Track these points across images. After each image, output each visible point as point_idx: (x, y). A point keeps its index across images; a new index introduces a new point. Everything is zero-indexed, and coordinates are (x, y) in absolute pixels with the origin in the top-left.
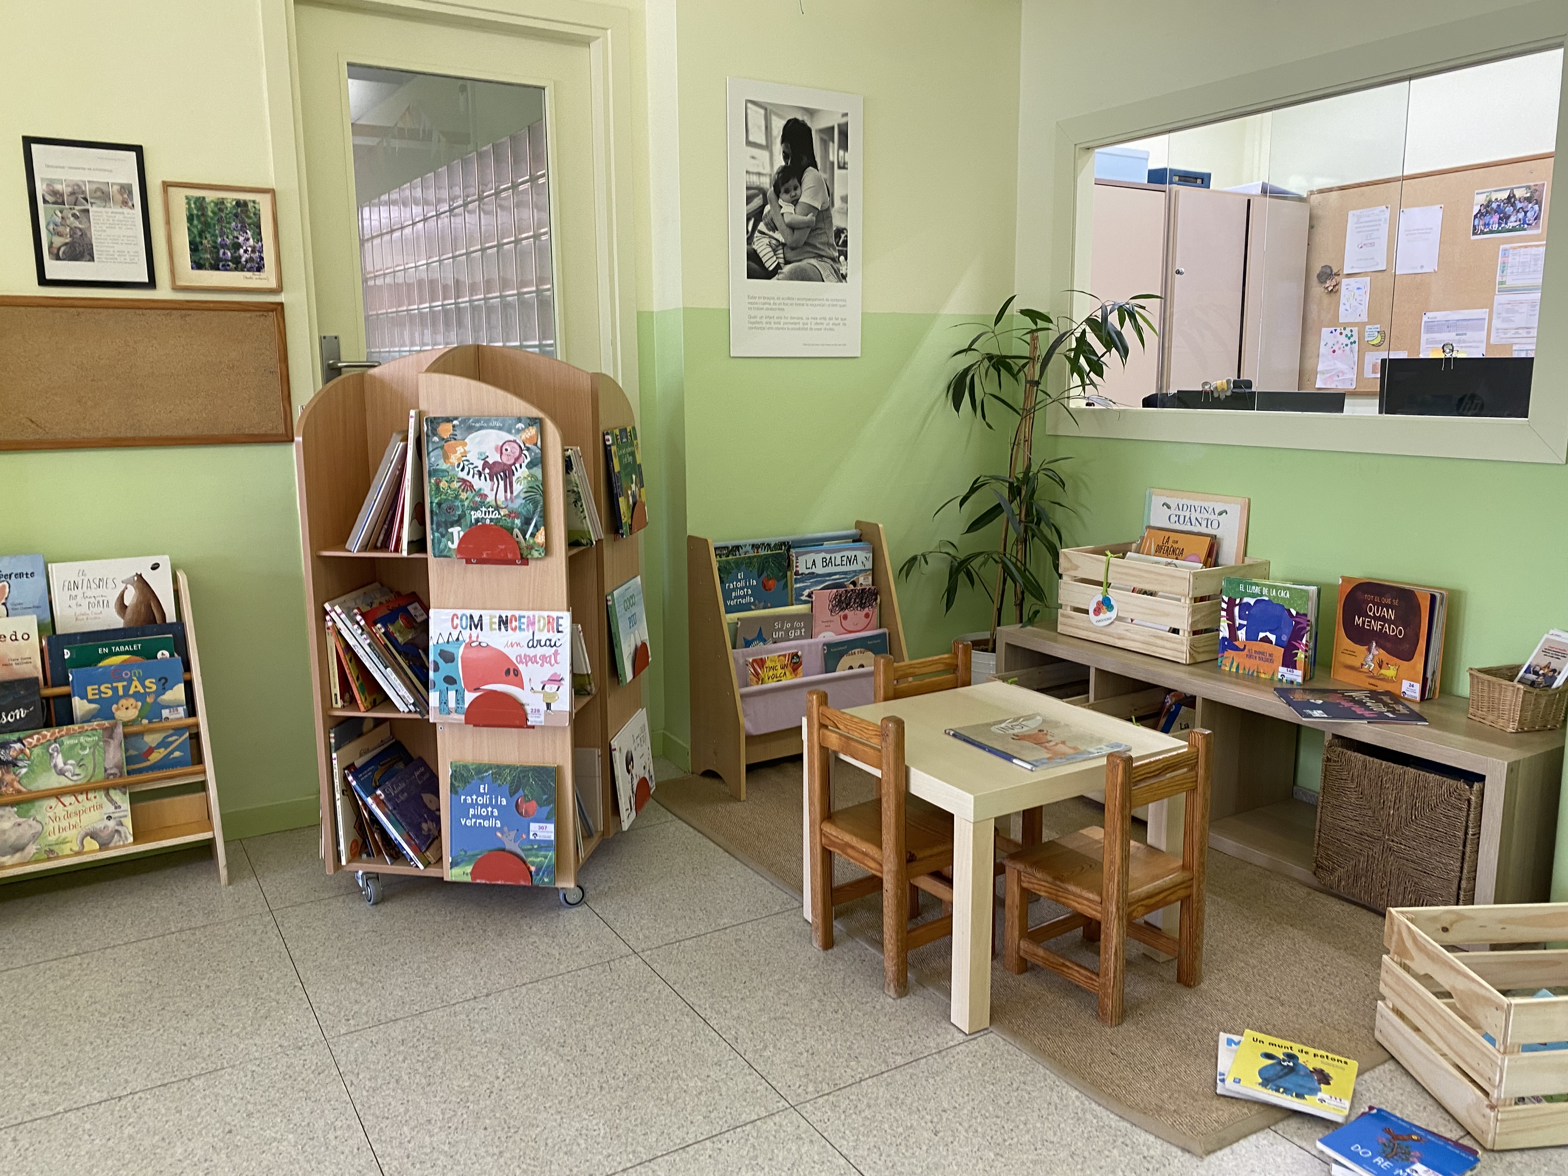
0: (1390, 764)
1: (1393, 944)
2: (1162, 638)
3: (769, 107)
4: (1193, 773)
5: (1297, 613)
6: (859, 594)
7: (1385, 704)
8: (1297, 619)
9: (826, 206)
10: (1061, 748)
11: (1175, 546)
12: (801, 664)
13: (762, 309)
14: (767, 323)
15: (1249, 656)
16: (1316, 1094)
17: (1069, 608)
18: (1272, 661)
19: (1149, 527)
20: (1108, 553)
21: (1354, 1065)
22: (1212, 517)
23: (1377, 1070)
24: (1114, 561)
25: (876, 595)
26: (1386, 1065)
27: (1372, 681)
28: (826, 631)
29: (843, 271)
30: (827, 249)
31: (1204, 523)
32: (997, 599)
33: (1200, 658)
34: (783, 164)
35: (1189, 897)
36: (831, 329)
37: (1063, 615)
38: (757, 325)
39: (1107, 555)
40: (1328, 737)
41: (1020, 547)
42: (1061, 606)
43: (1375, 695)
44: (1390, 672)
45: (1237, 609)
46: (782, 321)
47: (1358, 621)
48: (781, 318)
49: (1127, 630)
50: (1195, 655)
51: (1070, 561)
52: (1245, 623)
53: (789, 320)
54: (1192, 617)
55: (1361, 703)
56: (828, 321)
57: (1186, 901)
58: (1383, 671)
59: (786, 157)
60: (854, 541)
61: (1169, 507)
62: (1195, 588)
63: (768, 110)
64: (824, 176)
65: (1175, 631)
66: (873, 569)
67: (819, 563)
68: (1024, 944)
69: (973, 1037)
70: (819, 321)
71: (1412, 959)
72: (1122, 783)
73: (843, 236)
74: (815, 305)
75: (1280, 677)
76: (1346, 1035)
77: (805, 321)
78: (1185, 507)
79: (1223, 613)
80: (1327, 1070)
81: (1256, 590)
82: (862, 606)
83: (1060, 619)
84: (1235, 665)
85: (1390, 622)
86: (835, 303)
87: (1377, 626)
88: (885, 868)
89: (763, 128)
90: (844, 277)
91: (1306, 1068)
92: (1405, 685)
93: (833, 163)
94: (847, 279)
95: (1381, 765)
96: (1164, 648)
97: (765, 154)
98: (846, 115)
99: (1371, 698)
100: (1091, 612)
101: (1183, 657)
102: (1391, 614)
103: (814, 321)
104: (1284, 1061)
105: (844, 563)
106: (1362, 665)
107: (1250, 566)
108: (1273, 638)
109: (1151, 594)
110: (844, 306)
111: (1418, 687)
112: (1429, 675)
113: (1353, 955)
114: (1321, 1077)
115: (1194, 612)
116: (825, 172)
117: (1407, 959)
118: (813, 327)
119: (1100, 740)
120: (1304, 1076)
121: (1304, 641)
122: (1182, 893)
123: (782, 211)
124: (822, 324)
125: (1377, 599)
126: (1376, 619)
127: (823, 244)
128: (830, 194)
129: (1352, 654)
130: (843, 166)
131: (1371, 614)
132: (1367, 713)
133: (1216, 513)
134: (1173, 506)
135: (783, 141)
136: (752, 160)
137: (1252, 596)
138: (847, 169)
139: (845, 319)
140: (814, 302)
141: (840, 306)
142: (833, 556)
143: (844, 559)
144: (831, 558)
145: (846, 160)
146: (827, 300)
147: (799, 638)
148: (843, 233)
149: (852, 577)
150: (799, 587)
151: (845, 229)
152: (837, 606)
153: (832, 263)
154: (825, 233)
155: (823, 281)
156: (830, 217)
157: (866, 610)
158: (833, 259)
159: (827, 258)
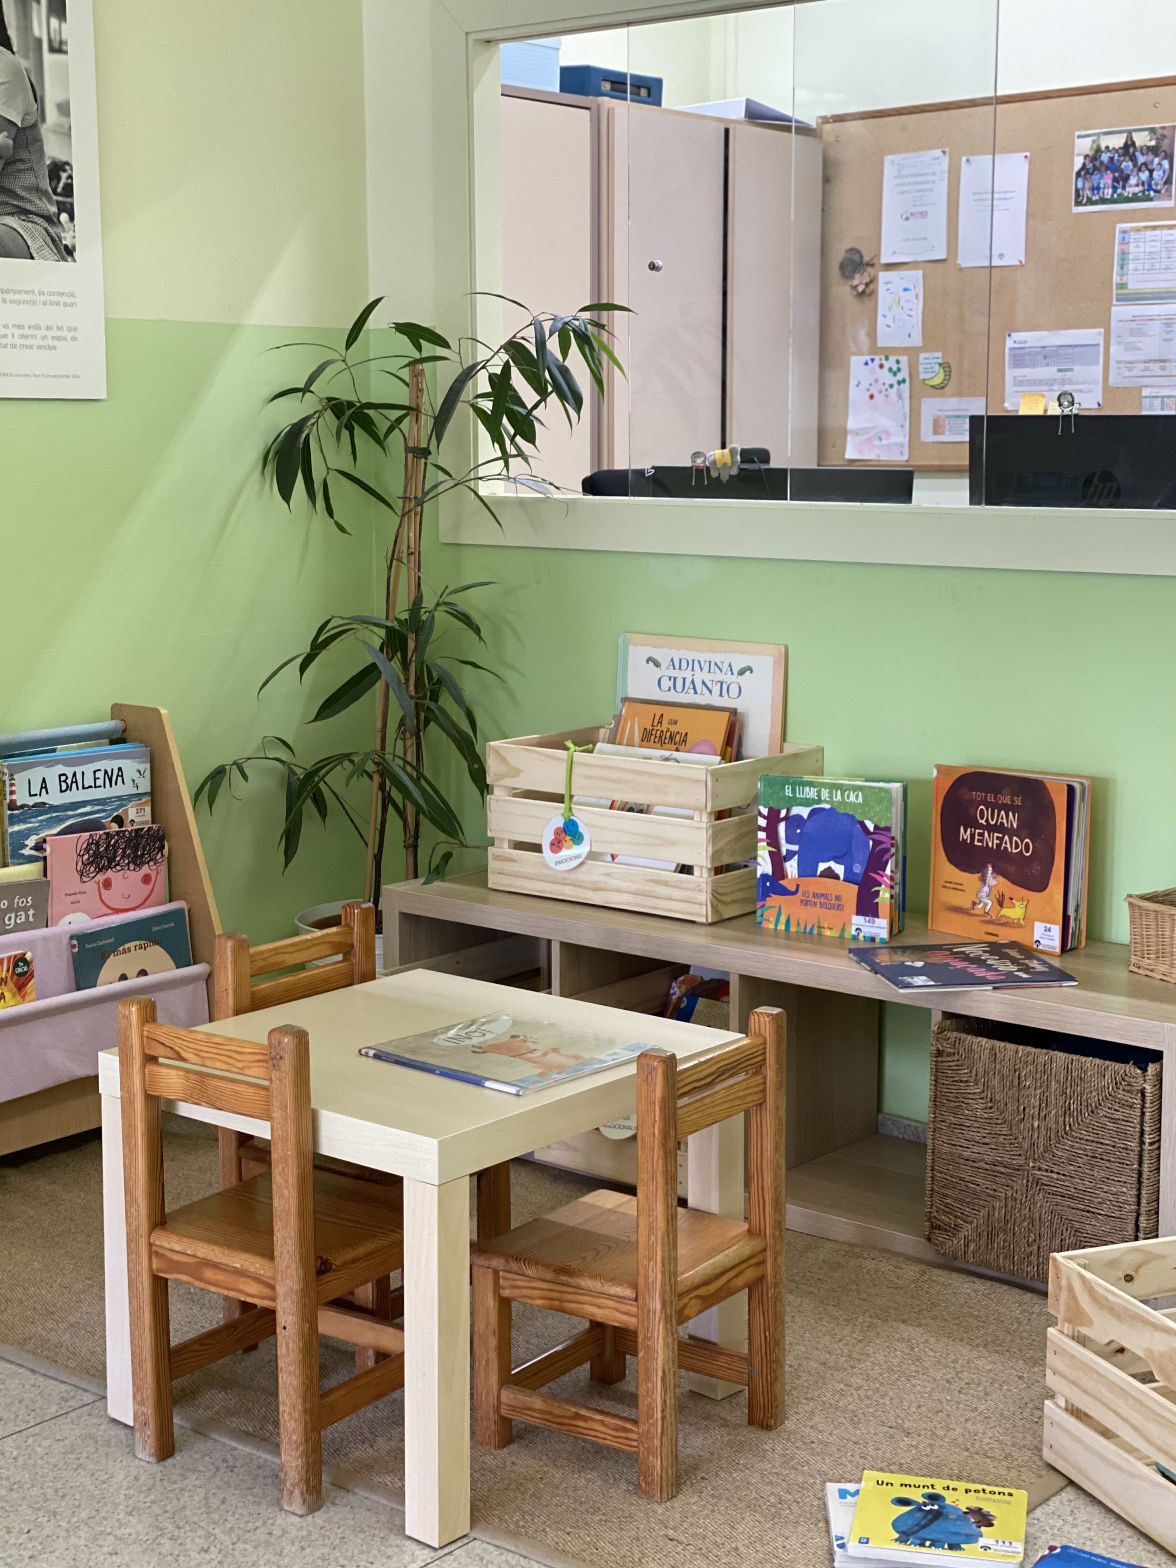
0: (1030, 1049)
1: (1063, 1307)
2: (666, 883)
4: (758, 1079)
5: (876, 827)
6: (130, 840)
7: (1014, 961)
8: (876, 837)
9: (31, 120)
10: (553, 1058)
11: (674, 729)
12: (32, 976)
15: (805, 903)
16: (976, 1541)
17: (506, 845)
18: (840, 908)
19: (625, 700)
20: (569, 744)
21: (1021, 1496)
22: (728, 678)
23: (1051, 1503)
24: (580, 757)
25: (162, 839)
26: (1063, 1494)
27: (991, 928)
28: (74, 912)
29: (67, 241)
30: (38, 202)
31: (716, 689)
32: (372, 838)
33: (728, 912)
35: (761, 1279)
36: (50, 348)
37: (497, 858)
39: (567, 749)
40: (937, 1018)
41: (409, 743)
42: (491, 842)
43: (996, 949)
44: (1015, 912)
45: (782, 827)
47: (965, 834)
49: (607, 875)
50: (721, 907)
51: (504, 760)
52: (795, 848)
54: (714, 844)
55: (979, 962)
56: (43, 332)
57: (755, 1287)
58: (1005, 912)
60: (112, 742)
61: (657, 665)
62: (715, 796)
64: (24, 63)
65: (685, 869)
66: (152, 794)
67: (53, 784)
68: (507, 1396)
69: (447, 1550)
70: (27, 332)
71: (1090, 1323)
72: (663, 1099)
73: (64, 176)
74: (18, 302)
75: (854, 933)
76: (1004, 1463)
77: (3, 332)
78: (684, 663)
79: (762, 835)
80: (986, 1508)
81: (810, 793)
82: (137, 861)
83: (492, 864)
84: (783, 919)
85: (1011, 832)
86: (55, 298)
87: (992, 841)
88: (281, 1290)
90: (69, 252)
91: (956, 1509)
92: (1039, 928)
93: (39, 41)
94: (76, 255)
95: (1017, 1052)
96: (670, 899)
99: (992, 953)
100: (546, 848)
101: (702, 912)
102: (1012, 820)
103: (18, 332)
104: (925, 1505)
105: (100, 782)
106: (974, 904)
107: (795, 756)
108: (839, 869)
109: (641, 810)
110: (73, 305)
111: (1056, 930)
112: (1071, 912)
113: (997, 1352)
114: (980, 1518)
115: (715, 836)
116: (26, 57)
117: (1082, 1325)
118: (19, 342)
119: (611, 1043)
120: (956, 1520)
121: (888, 871)
122: (751, 1274)
124: (33, 337)
125: (990, 798)
126: (991, 829)
127: (26, 189)
128: (38, 98)
129: (957, 887)
130: (58, 49)
131: (983, 822)
132: (990, 975)
133: (735, 671)
134: (665, 662)
137: (806, 803)
138: (66, 52)
139: (75, 329)
140: (17, 297)
141: (65, 305)
142: (79, 770)
143: (100, 775)
144: (75, 775)
145: (64, 37)
146: (41, 293)
147: (25, 927)
148: (65, 171)
149: (116, 809)
150: (19, 832)
151: (67, 163)
152: (91, 863)
153: (46, 225)
154: (31, 169)
155: (32, 258)
156: (38, 140)
157: (145, 869)
158: (48, 219)
159: (38, 215)
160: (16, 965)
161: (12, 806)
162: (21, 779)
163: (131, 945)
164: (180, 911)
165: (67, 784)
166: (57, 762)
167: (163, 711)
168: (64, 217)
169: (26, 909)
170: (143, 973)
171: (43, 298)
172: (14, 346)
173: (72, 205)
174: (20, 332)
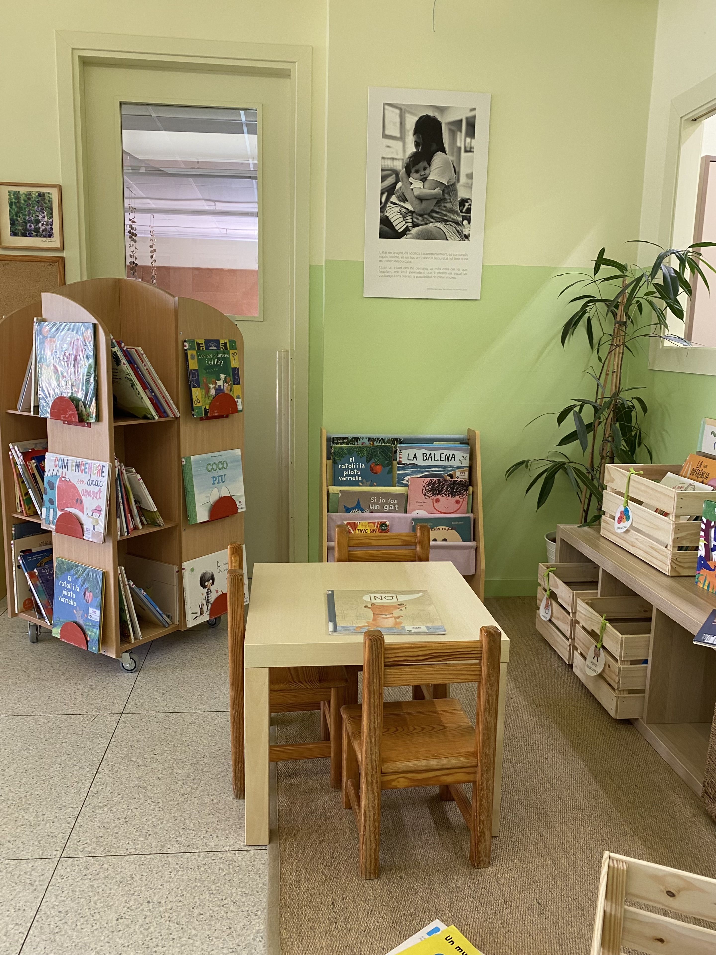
2: (655, 550)
3: (403, 108)
6: (450, 484)
9: (452, 182)
11: (705, 470)
13: (390, 261)
14: (395, 272)
17: (608, 516)
25: (467, 486)
28: (418, 509)
29: (466, 233)
30: (453, 216)
34: (415, 150)
36: (452, 278)
37: (604, 520)
38: (387, 274)
39: (630, 471)
42: (604, 513)
46: (408, 271)
48: (408, 268)
49: (637, 539)
51: (610, 475)
53: (415, 270)
56: (450, 271)
59: (417, 145)
60: (459, 443)
63: (402, 110)
64: (451, 158)
66: (469, 467)
67: (420, 457)
70: (442, 271)
73: (467, 204)
74: (439, 259)
77: (430, 271)
79: (702, 534)
82: (454, 494)
83: (603, 524)
84: (707, 583)
86: (457, 257)
89: (398, 124)
90: (467, 237)
93: (460, 148)
96: (657, 559)
97: (400, 144)
98: (474, 109)
100: (617, 519)
103: (437, 271)
105: (443, 459)
110: (465, 259)
116: (453, 155)
118: (436, 275)
123: (412, 187)
124: (444, 273)
127: (448, 211)
128: (456, 172)
130: (469, 150)
135: (416, 132)
136: (388, 149)
138: (473, 152)
139: (466, 270)
140: (438, 256)
141: (462, 259)
142: (433, 453)
143: (443, 456)
144: (431, 454)
145: (472, 145)
146: (450, 255)
147: (394, 511)
148: (467, 202)
149: (450, 471)
150: (401, 474)
151: (469, 199)
152: (430, 491)
153: (456, 226)
154: (450, 202)
155: (447, 240)
156: (456, 190)
157: (457, 498)
158: (457, 223)
159: (454, 222)
160: (381, 526)
161: (399, 463)
162: (404, 453)
163: (441, 528)
164: (469, 518)
165: (426, 457)
166: (422, 448)
167: (477, 432)
168: (465, 222)
169: (394, 505)
170: (445, 540)
171: (451, 257)
172: (434, 277)
173: (470, 217)
174: (439, 271)
